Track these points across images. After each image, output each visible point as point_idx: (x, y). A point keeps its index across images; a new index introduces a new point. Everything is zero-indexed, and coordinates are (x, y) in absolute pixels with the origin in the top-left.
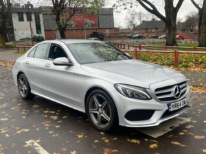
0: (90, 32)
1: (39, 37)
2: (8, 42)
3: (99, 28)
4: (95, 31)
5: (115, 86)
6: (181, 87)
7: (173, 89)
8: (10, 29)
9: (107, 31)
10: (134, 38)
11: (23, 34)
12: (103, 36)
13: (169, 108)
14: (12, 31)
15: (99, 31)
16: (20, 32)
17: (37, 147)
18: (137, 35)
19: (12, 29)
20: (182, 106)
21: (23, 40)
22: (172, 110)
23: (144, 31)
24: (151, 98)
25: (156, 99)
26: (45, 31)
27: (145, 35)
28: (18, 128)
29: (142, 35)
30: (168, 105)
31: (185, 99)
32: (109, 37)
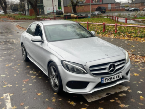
0: (96, 7)
1: (60, 11)
2: (38, 15)
3: (103, 4)
4: (100, 6)
5: (62, 62)
6: (116, 64)
7: (108, 67)
8: (41, 6)
9: (110, 6)
10: (131, 11)
11: (49, 9)
12: (105, 10)
13: (102, 81)
14: (42, 7)
15: (103, 6)
16: (48, 8)
17: (8, 99)
18: (133, 8)
19: (43, 6)
20: (115, 80)
21: (49, 13)
22: (105, 82)
23: (140, 5)
24: (87, 73)
25: (91, 74)
26: (64, 6)
27: (141, 8)
28: (6, 83)
29: (137, 8)
30: (102, 78)
31: (120, 74)
32: (110, 10)
